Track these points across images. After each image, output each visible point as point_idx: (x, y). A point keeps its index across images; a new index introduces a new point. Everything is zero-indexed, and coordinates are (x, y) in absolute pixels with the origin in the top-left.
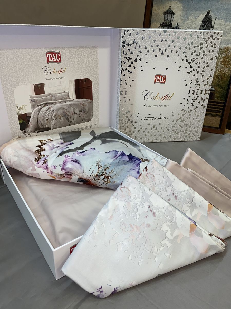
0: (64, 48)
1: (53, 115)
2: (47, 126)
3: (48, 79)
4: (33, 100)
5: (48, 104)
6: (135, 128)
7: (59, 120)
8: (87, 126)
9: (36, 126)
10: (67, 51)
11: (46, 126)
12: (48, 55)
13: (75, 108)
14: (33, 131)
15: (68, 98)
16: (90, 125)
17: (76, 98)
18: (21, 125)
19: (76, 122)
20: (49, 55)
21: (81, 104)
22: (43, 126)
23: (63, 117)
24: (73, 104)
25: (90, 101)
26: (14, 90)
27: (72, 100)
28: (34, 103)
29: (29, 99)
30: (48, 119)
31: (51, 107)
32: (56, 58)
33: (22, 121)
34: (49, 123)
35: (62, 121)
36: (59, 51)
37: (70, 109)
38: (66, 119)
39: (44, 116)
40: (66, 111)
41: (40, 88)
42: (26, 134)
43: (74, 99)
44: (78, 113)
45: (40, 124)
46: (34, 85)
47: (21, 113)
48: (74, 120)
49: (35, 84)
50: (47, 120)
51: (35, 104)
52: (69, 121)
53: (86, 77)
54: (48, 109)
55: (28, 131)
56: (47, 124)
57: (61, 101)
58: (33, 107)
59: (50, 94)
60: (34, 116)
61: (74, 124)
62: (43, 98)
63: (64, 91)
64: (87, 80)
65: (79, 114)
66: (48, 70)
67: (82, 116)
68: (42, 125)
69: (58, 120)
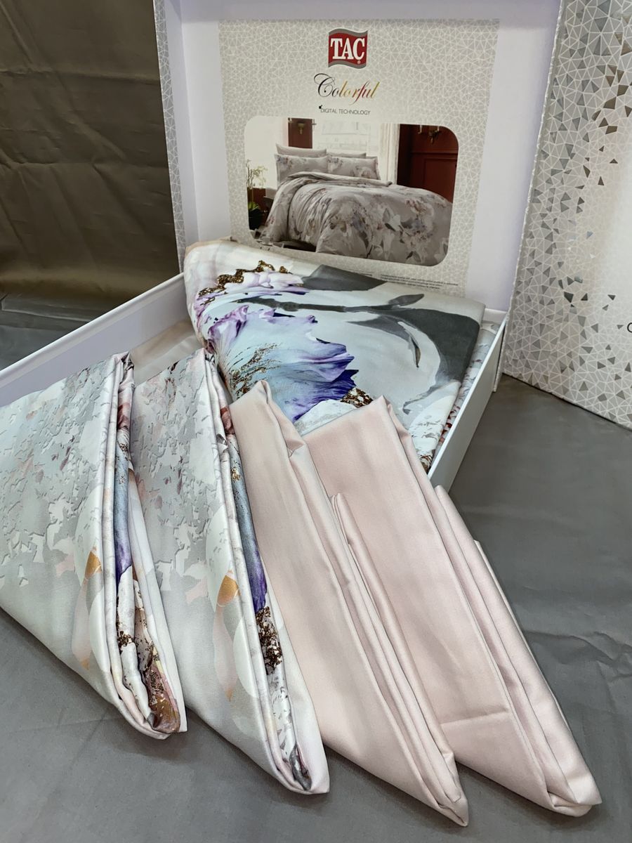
0: (379, 22)
1: (327, 214)
2: (307, 239)
3: (325, 111)
4: (284, 159)
5: (319, 179)
6: (589, 350)
7: (340, 231)
8: (422, 278)
9: (284, 230)
10: (388, 34)
11: (307, 236)
12: (332, 40)
13: (392, 213)
14: (275, 239)
15: (373, 174)
16: (431, 278)
17: (399, 183)
18: (251, 213)
19: (387, 253)
20: (337, 40)
21: (411, 203)
22: (299, 236)
23: (351, 225)
24: (386, 196)
25: (444, 201)
26: (245, 125)
27: (383, 185)
28: (284, 168)
29: (275, 155)
30: (313, 219)
31: (324, 189)
32: (352, 53)
33: (254, 205)
34: (315, 231)
35: (347, 237)
36: (365, 31)
37: (374, 209)
38: (360, 236)
39: (305, 209)
40: (362, 212)
41: (301, 131)
42: (259, 242)
43: (390, 184)
44: (398, 229)
45: (292, 226)
46: (289, 119)
47: (254, 185)
48: (382, 245)
49: (291, 117)
50: (311, 222)
51: (286, 170)
52: (367, 243)
53: (440, 122)
54: (315, 193)
55: (264, 235)
56: (308, 233)
57: (352, 180)
58: (282, 177)
59: (325, 152)
60: (280, 201)
61: (382, 259)
62: (305, 160)
63: (363, 152)
64: (440, 132)
65: (401, 233)
66: (328, 85)
67: (408, 242)
68: (298, 233)
69: (338, 230)
